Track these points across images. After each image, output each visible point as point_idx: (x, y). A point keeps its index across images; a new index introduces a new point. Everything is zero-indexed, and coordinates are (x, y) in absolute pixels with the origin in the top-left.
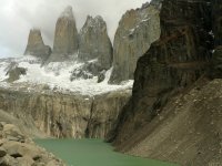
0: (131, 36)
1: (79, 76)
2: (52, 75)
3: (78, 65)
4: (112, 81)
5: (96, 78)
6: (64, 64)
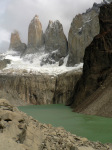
0: (80, 33)
5: (57, 63)
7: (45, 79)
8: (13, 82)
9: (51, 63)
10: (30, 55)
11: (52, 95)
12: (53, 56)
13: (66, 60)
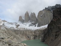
0: (41, 17)
1: (30, 26)
2: (25, 26)
3: (30, 23)
4: (38, 26)
5: (34, 26)
6: (27, 23)
7: (31, 31)
8: (21, 32)
9: (32, 26)
10: (25, 23)
11: (34, 36)
12: (33, 24)
13: (37, 25)
